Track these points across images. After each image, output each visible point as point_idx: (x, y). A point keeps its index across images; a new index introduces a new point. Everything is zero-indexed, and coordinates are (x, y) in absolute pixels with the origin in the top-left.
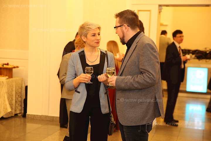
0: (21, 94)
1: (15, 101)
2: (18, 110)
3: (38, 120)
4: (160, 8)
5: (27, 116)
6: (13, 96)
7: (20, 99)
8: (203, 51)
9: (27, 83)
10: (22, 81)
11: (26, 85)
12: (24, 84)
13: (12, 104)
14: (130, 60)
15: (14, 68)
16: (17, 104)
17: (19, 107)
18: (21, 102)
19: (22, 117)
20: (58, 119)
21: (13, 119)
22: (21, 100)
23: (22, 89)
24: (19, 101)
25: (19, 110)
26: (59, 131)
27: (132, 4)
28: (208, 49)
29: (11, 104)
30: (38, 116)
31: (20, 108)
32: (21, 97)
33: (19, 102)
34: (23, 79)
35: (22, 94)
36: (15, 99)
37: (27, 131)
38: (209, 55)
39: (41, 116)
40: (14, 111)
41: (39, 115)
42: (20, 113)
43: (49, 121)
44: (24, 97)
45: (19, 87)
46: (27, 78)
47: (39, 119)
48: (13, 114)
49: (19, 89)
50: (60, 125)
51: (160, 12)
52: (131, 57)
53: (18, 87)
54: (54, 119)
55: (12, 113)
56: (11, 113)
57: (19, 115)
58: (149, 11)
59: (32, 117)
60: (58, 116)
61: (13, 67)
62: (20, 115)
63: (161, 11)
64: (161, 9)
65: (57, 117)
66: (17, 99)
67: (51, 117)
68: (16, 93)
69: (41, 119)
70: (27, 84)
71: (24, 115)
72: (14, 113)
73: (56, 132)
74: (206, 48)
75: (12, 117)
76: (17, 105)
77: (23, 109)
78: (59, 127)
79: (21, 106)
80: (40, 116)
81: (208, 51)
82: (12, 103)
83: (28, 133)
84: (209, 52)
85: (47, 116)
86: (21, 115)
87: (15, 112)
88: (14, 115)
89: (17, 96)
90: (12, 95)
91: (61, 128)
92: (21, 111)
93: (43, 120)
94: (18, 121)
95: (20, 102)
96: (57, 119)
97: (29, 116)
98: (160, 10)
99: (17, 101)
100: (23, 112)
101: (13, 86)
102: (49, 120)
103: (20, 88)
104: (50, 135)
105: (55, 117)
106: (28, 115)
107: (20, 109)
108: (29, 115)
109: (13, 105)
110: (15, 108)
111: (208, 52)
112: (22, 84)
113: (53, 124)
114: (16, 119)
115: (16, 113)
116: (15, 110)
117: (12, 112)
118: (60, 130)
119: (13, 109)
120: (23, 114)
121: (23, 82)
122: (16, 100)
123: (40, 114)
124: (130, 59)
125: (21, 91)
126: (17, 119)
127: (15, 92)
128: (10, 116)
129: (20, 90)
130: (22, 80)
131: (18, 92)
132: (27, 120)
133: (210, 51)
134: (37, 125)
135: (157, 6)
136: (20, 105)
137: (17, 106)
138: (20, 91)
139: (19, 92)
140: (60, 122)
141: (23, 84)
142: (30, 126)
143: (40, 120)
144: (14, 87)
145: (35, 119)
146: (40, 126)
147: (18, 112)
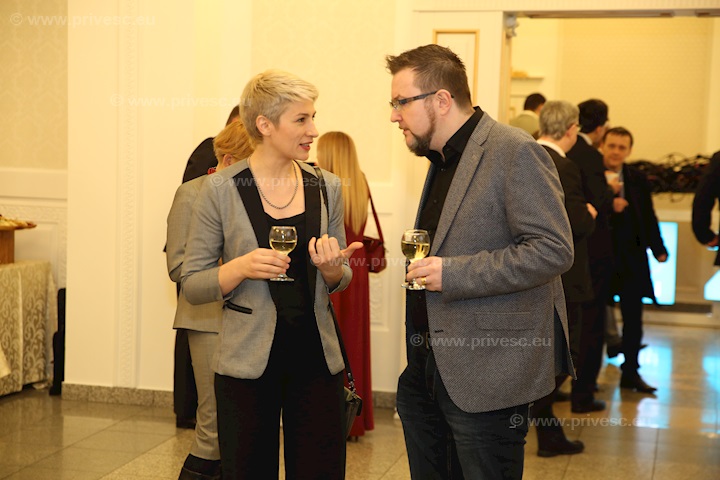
0: (44, 315)
1: (24, 340)
2: (36, 371)
3: (101, 402)
4: (511, 21)
5: (64, 389)
6: (18, 325)
7: (40, 333)
8: (661, 165)
9: (65, 278)
10: (47, 272)
11: (61, 286)
12: (55, 282)
13: (14, 352)
14: (469, 201)
15: (20, 227)
16: (33, 351)
17: (38, 359)
18: (44, 344)
19: (48, 392)
20: (171, 400)
21: (20, 401)
22: (44, 339)
23: (46, 301)
24: (39, 341)
25: (40, 371)
26: (175, 439)
27: (415, 11)
28: (678, 159)
29: (10, 350)
30: (103, 391)
31: (41, 362)
32: (43, 327)
33: (38, 344)
34: (49, 264)
35: (48, 318)
36: (25, 335)
37: (67, 441)
38: (682, 176)
39: (114, 388)
40: (21, 375)
41: (104, 388)
42: (40, 382)
43: (141, 405)
44: (54, 328)
45: (36, 293)
46: (65, 263)
47: (105, 400)
48: (18, 386)
49: (37, 300)
50: (178, 419)
51: (508, 37)
52: (471, 189)
53: (32, 295)
54: (157, 399)
55: (14, 381)
56: (10, 381)
57: (36, 387)
58: (474, 33)
59: (83, 395)
60: (170, 388)
61: (15, 225)
62: (43, 386)
63: (514, 34)
64: (513, 27)
65: (165, 393)
66: (29, 335)
67: (147, 392)
68: (27, 314)
69: (110, 401)
70: (65, 284)
71: (56, 387)
72: (21, 382)
73: (164, 442)
74: (670, 156)
75: (13, 395)
76: (31, 354)
77: (51, 366)
78: (172, 428)
79: (45, 357)
80: (108, 388)
81: (677, 165)
82: (15, 348)
83: (69, 446)
84: (683, 167)
85: (133, 390)
86: (46, 388)
87: (24, 377)
88: (20, 389)
89: (31, 325)
90: (14, 321)
91: (181, 430)
92: (45, 374)
93: (118, 404)
94: (36, 408)
95: (41, 344)
96: (166, 399)
97: (73, 391)
98: (510, 30)
99: (33, 341)
100: (50, 376)
101: (15, 291)
102: (139, 403)
103: (42, 298)
104: (143, 453)
105: (158, 392)
106: (67, 386)
107: (42, 367)
108: (73, 385)
109: (18, 355)
110: (25, 365)
111: (677, 169)
112: (47, 284)
113: (154, 418)
114: (27, 400)
115: (28, 382)
116: (24, 370)
117: (15, 378)
118: (178, 434)
119: (18, 368)
120: (52, 384)
121: (51, 277)
122: (27, 339)
123: (110, 385)
124: (468, 197)
125: (45, 308)
126: (33, 402)
127: (24, 308)
128: (7, 392)
129: (40, 304)
130: (47, 269)
131: (34, 311)
132: (64, 405)
133: (684, 164)
134: (100, 420)
135: (500, 16)
136: (40, 354)
137: (31, 358)
138: (40, 308)
139: (38, 311)
140: (175, 411)
141: (51, 284)
142: (74, 424)
143: (107, 403)
144: (20, 293)
145: (94, 400)
146: (109, 422)
147: (35, 378)
